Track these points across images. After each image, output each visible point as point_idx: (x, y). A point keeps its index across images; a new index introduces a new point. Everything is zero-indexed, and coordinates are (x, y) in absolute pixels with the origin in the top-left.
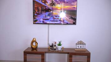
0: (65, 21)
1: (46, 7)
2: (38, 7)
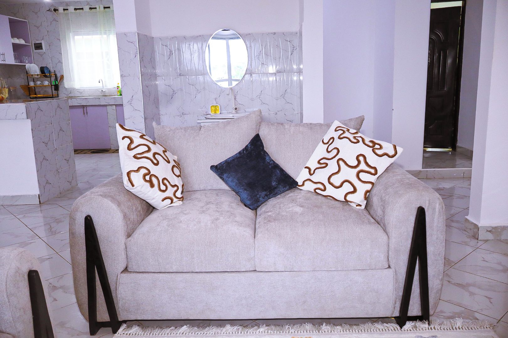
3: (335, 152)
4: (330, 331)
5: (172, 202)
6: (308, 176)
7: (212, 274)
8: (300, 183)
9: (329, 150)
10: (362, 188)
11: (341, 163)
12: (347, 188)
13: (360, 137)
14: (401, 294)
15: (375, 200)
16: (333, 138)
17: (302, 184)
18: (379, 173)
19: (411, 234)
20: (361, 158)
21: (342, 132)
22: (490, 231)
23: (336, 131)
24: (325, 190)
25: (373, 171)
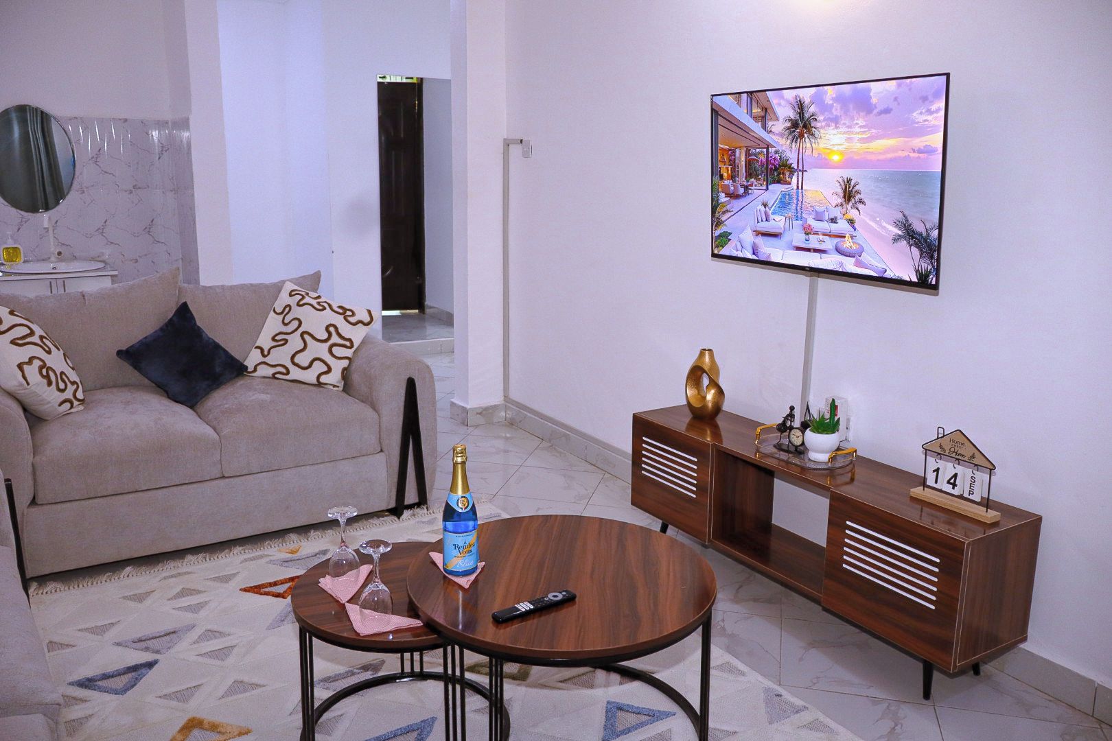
0: (865, 257)
1: (768, 146)
2: (734, 152)
3: (296, 323)
4: (320, 537)
5: (72, 407)
6: (260, 358)
7: (165, 489)
8: (250, 369)
9: (286, 321)
10: (338, 366)
11: (306, 337)
12: (319, 367)
13: (325, 302)
14: (396, 480)
15: (356, 377)
16: (289, 306)
17: (253, 369)
18: (356, 345)
19: (402, 409)
20: (332, 329)
21: (301, 297)
22: (480, 414)
23: (291, 295)
24: (288, 373)
25: (348, 344)
